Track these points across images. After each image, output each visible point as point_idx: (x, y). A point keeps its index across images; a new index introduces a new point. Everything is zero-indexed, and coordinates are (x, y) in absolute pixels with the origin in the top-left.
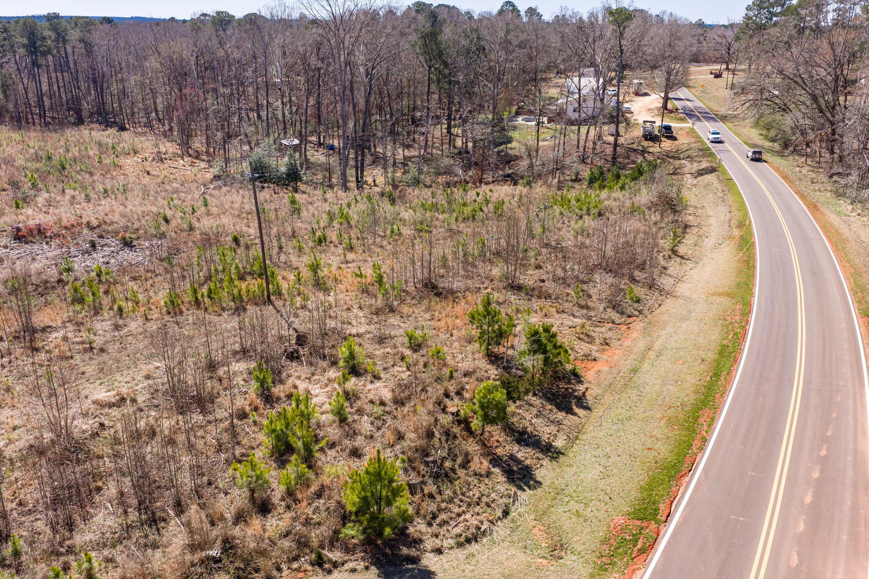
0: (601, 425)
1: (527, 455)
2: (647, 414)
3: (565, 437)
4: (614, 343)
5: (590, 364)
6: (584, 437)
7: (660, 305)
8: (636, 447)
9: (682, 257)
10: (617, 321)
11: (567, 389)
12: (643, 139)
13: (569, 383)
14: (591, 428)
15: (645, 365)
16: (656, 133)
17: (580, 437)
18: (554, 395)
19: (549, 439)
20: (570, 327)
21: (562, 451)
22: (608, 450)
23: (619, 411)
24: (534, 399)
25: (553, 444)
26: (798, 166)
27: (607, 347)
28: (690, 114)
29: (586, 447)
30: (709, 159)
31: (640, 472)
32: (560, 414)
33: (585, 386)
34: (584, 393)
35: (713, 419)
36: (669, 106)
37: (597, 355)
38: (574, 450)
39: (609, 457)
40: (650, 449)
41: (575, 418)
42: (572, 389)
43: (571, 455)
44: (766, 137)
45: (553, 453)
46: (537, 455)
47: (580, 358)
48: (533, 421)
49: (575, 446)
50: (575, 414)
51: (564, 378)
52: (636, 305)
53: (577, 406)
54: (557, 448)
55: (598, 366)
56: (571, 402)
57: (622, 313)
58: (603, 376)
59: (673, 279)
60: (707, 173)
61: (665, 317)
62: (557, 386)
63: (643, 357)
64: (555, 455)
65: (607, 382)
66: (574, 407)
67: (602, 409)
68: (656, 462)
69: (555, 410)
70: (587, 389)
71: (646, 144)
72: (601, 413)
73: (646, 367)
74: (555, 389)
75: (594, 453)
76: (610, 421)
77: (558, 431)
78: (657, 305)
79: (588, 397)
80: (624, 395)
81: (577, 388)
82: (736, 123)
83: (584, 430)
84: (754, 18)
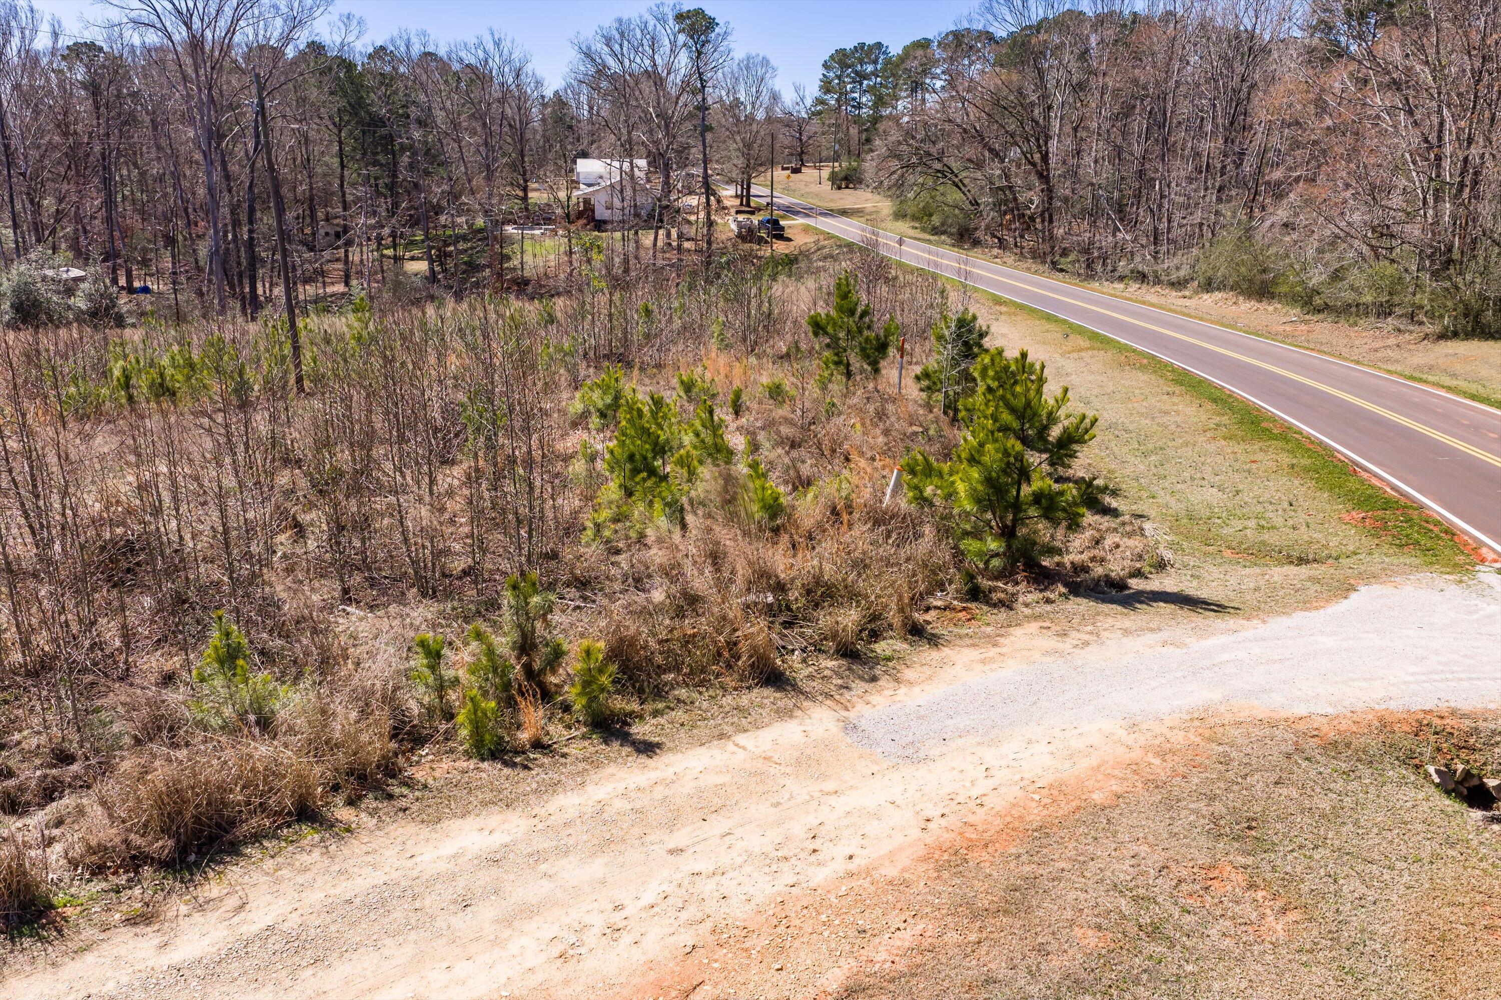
28: (790, 210)
36: (752, 203)
71: (748, 247)
82: (868, 217)
84: (836, 81)
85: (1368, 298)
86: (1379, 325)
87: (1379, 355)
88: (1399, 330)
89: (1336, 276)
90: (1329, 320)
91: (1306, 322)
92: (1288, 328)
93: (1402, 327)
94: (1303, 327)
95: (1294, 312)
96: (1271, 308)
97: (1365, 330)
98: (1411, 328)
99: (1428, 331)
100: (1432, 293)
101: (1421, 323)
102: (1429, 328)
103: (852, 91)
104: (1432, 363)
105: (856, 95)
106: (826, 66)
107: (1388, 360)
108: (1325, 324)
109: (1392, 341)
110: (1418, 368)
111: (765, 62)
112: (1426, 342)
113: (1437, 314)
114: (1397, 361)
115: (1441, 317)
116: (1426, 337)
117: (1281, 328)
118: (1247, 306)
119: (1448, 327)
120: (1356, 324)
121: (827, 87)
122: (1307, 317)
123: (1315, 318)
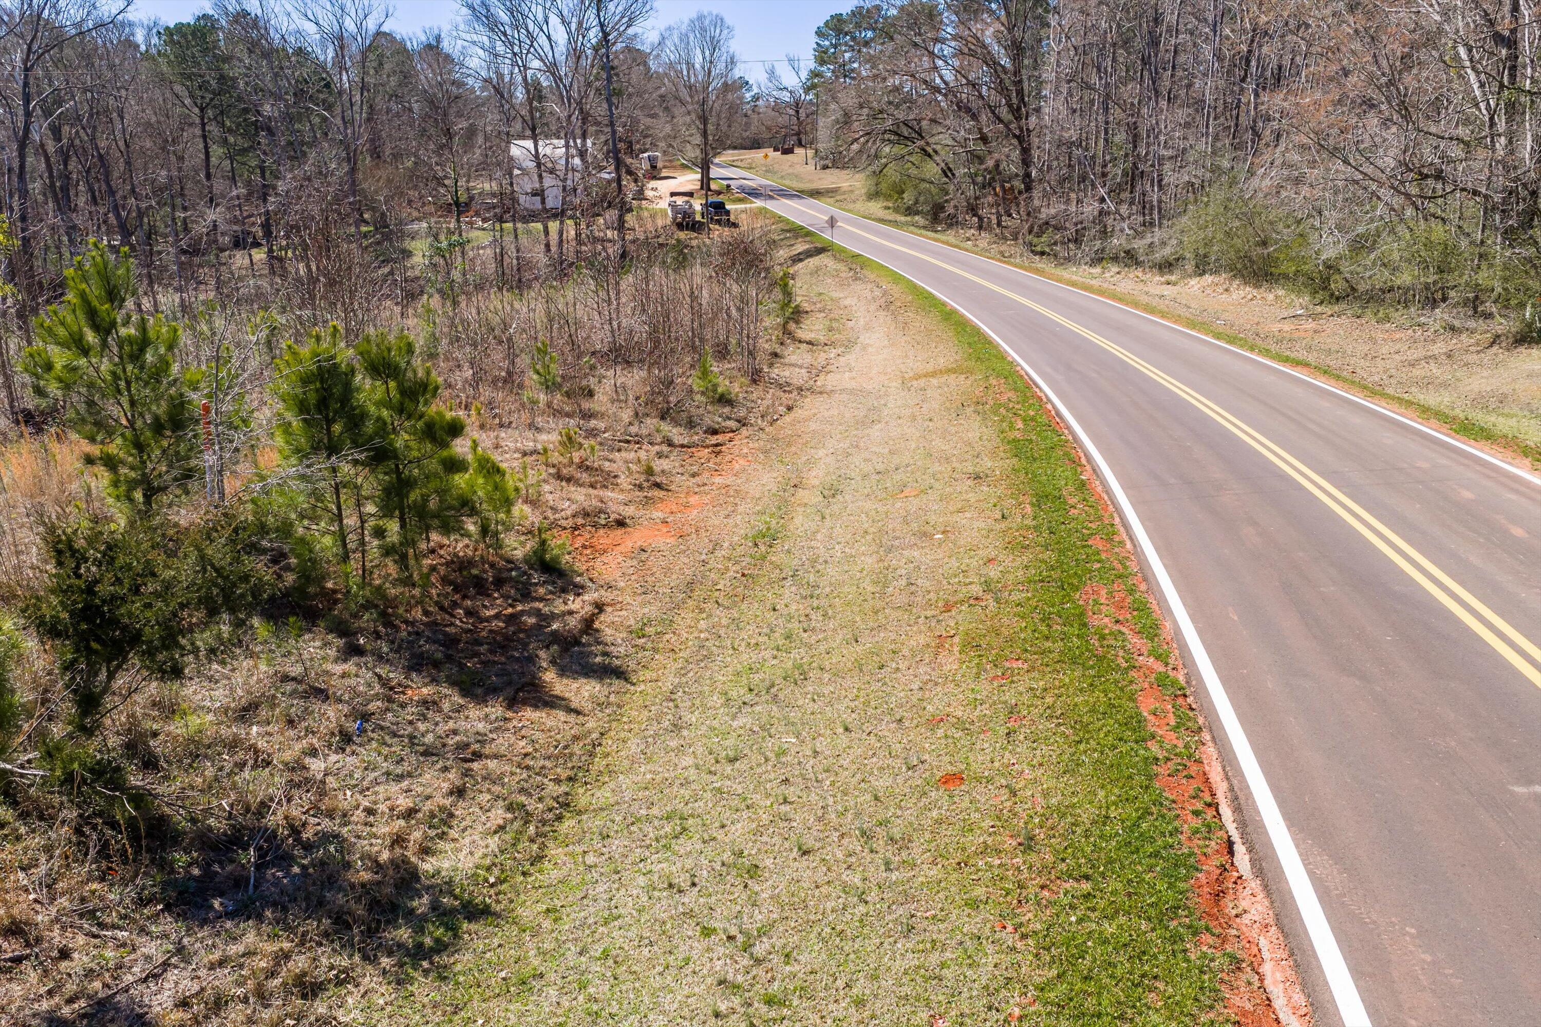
0: (676, 727)
1: (224, 979)
2: (867, 642)
3: (498, 815)
4: (681, 482)
5: (603, 538)
6: (604, 795)
7: (790, 409)
8: (881, 783)
9: (810, 343)
10: (678, 440)
11: (512, 619)
12: (674, 228)
13: (526, 595)
14: (634, 746)
15: (798, 520)
16: (698, 218)
17: (582, 798)
18: (451, 642)
19: (398, 840)
20: (525, 454)
21: (483, 896)
22: (739, 829)
23: (747, 657)
24: (349, 667)
25: (427, 866)
26: (969, 240)
27: (657, 493)
28: (754, 193)
29: (616, 845)
30: (808, 239)
31: (972, 923)
32: (474, 712)
33: (589, 597)
34: (588, 624)
35: (1142, 608)
36: (713, 186)
37: (629, 511)
38: (550, 873)
39: (754, 870)
40: (952, 779)
41: (554, 719)
42: (538, 613)
43: (527, 912)
44: (896, 210)
45: (419, 924)
46: (300, 963)
47: (569, 523)
48: (316, 766)
49: (555, 851)
50: (551, 702)
51: (499, 582)
52: (727, 410)
53: (563, 672)
54: (448, 887)
55: (633, 539)
56: (532, 659)
57: (691, 424)
58: (655, 563)
59: (804, 371)
60: (811, 256)
61: (813, 426)
62: (469, 613)
63: (783, 508)
64: (436, 932)
65: (674, 579)
66: (549, 676)
67: (673, 666)
68: (1028, 844)
69: (452, 698)
70: (600, 607)
71: (682, 235)
72: (670, 681)
73: (800, 522)
74: (459, 622)
75: (660, 866)
76: (717, 700)
77: (459, 792)
78: (782, 409)
79: (608, 634)
80: (750, 610)
81: (559, 606)
82: (838, 198)
83: (599, 763)
84: (832, 50)
85: (1405, 278)
86: (1423, 319)
87: (1417, 372)
88: (1452, 328)
89: (1360, 246)
90: (1349, 313)
91: (1314, 317)
92: (1287, 327)
93: (1457, 323)
94: (1310, 325)
95: (1300, 302)
96: (1271, 297)
97: (1400, 327)
98: (1472, 324)
99: (1499, 330)
100: (1506, 268)
101: (1488, 316)
102: (1502, 325)
103: (851, 61)
104: (1505, 389)
105: (856, 65)
106: (819, 33)
107: (1428, 383)
108: (1343, 320)
109: (1439, 348)
110: (1480, 401)
111: (719, 21)
112: (1495, 348)
113: (1513, 302)
114: (1445, 385)
115: (1522, 305)
116: (1496, 340)
117: (1275, 327)
118: (1241, 292)
119: (1533, 322)
120: (1387, 319)
121: (822, 57)
122: (1319, 309)
123: (1327, 309)
